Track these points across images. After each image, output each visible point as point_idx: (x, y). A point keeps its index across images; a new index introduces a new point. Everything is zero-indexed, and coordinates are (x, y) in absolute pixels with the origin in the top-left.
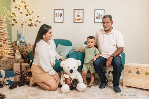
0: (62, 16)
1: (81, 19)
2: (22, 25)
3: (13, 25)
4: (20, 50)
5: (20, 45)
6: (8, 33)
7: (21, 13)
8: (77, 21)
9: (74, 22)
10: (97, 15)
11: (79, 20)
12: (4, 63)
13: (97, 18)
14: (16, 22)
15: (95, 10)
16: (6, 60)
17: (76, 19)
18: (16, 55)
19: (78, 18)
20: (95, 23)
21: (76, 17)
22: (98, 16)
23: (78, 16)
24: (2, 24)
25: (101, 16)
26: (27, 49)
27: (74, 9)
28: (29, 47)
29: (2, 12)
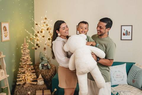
2: (45, 49)
3: (36, 49)
4: (43, 75)
5: (43, 69)
6: (31, 59)
7: (43, 37)
10: (123, 31)
12: (27, 90)
13: (124, 34)
14: (39, 47)
15: (122, 26)
16: (29, 86)
18: (38, 81)
20: (121, 40)
22: (125, 33)
24: (25, 51)
25: (128, 32)
26: (49, 72)
28: (52, 70)
29: (25, 38)
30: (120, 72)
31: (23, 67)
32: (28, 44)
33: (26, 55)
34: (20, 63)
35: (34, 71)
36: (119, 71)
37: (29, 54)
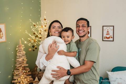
0: (90, 33)
1: (111, 38)
3: (34, 50)
5: (40, 71)
7: (41, 38)
8: (106, 39)
9: (103, 40)
11: (109, 38)
14: (36, 48)
17: (105, 37)
19: (108, 36)
21: (105, 35)
23: (108, 33)
24: (20, 53)
27: (103, 26)
29: (20, 40)
30: (122, 79)
31: (18, 69)
32: (23, 45)
33: (22, 57)
34: (16, 65)
35: (30, 73)
36: (120, 78)
37: (25, 56)
